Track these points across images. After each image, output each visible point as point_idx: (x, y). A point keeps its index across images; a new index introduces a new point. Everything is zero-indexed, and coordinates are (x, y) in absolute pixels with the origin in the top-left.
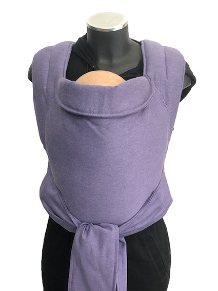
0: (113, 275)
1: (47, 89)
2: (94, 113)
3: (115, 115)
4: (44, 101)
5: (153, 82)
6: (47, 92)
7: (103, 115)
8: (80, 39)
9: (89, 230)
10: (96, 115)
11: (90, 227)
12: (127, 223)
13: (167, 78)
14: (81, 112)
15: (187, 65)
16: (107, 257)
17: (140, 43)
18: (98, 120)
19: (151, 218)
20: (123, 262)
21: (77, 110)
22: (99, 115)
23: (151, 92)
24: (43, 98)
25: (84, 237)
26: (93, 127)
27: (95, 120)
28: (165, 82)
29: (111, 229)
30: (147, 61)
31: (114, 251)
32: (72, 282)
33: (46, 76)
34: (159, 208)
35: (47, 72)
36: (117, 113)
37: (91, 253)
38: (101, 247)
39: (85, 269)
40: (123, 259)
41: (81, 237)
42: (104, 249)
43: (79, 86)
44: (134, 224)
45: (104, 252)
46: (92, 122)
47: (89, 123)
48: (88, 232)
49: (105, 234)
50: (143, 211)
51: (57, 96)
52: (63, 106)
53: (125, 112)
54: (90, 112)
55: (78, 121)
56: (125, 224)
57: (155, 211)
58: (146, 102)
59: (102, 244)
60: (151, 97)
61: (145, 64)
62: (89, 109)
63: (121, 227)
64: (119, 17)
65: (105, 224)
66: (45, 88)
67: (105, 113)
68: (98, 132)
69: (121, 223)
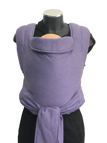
0: (57, 132)
1: (24, 44)
2: (49, 51)
3: (58, 52)
4: (23, 50)
5: (75, 39)
6: (24, 45)
7: (53, 52)
8: (39, 22)
9: (45, 109)
10: (50, 52)
11: (46, 108)
12: (64, 107)
13: (82, 39)
14: (43, 50)
15: (91, 35)
16: (54, 122)
17: (69, 24)
18: (51, 54)
19: (75, 106)
20: (61, 128)
21: (41, 50)
22: (51, 52)
23: (75, 44)
24: (22, 48)
25: (43, 112)
26: (48, 58)
27: (49, 55)
28: (81, 41)
29: (56, 109)
30: (72, 32)
31: (58, 120)
32: (37, 138)
33: (23, 38)
34: (79, 102)
35: (24, 37)
36: (59, 51)
37: (47, 120)
38: (51, 117)
39: (44, 129)
40: (62, 127)
41: (42, 112)
42: (53, 118)
43: (42, 39)
44: (67, 107)
45: (53, 120)
46: (48, 56)
47: (46, 56)
48: (45, 111)
49: (53, 111)
50: (71, 101)
51: (30, 45)
52: (33, 49)
53: (63, 51)
54: (47, 51)
55: (41, 56)
56: (63, 107)
57: (77, 103)
58: (73, 48)
59: (52, 116)
60: (75, 46)
61: (71, 33)
62: (46, 49)
63: (61, 108)
64: (59, 11)
65: (53, 107)
66: (23, 44)
67: (54, 51)
68: (50, 60)
69: (61, 107)
